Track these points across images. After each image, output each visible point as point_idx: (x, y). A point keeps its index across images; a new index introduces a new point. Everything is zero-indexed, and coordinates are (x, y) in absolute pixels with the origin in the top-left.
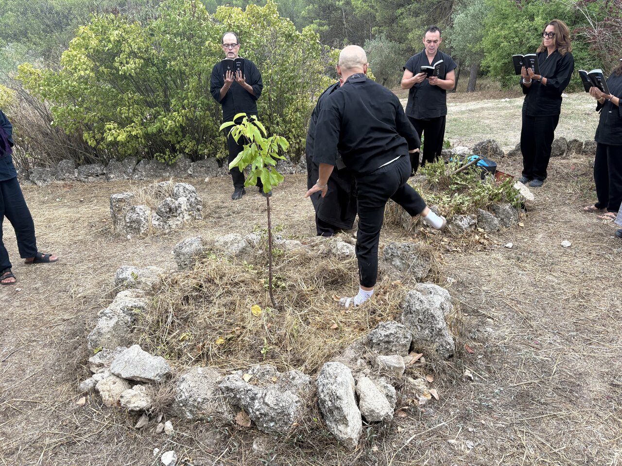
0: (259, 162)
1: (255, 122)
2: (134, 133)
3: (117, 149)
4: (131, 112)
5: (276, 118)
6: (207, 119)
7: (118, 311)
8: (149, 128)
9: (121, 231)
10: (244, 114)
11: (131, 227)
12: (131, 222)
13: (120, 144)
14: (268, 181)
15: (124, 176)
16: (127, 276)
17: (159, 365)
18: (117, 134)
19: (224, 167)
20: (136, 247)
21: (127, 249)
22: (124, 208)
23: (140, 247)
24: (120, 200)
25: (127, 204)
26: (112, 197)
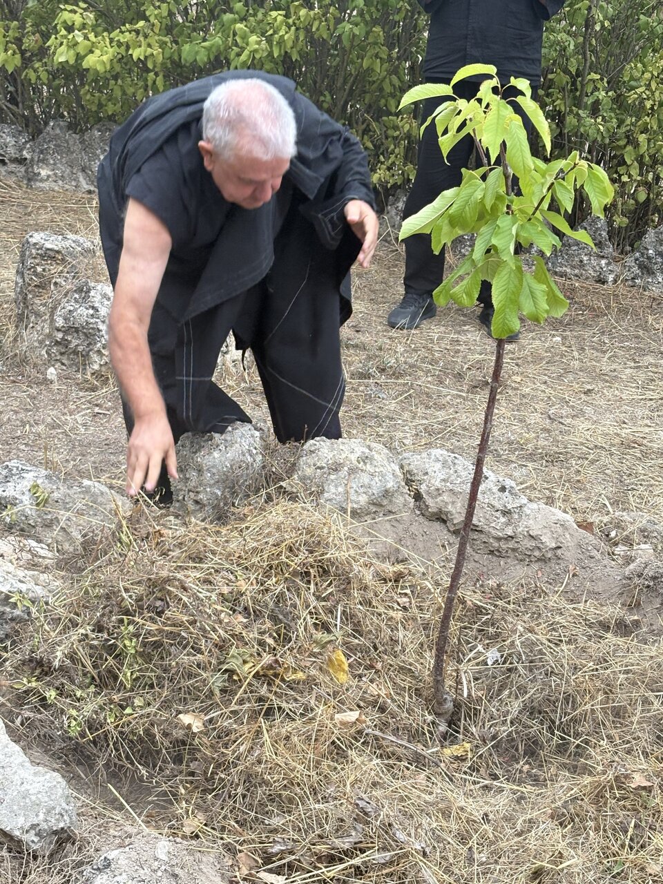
0: (504, 235)
1: (519, 99)
2: (137, 53)
3: (76, 91)
5: (596, 89)
6: (371, 52)
8: (186, 47)
9: (32, 349)
10: (491, 69)
11: (64, 343)
12: (67, 331)
13: (90, 77)
14: (513, 300)
15: (81, 179)
16: (17, 496)
17: (46, 799)
18: (86, 46)
19: (389, 215)
20: (66, 411)
21: (38, 409)
22: (58, 280)
23: (78, 412)
24: (52, 254)
25: (68, 272)
26: (30, 240)
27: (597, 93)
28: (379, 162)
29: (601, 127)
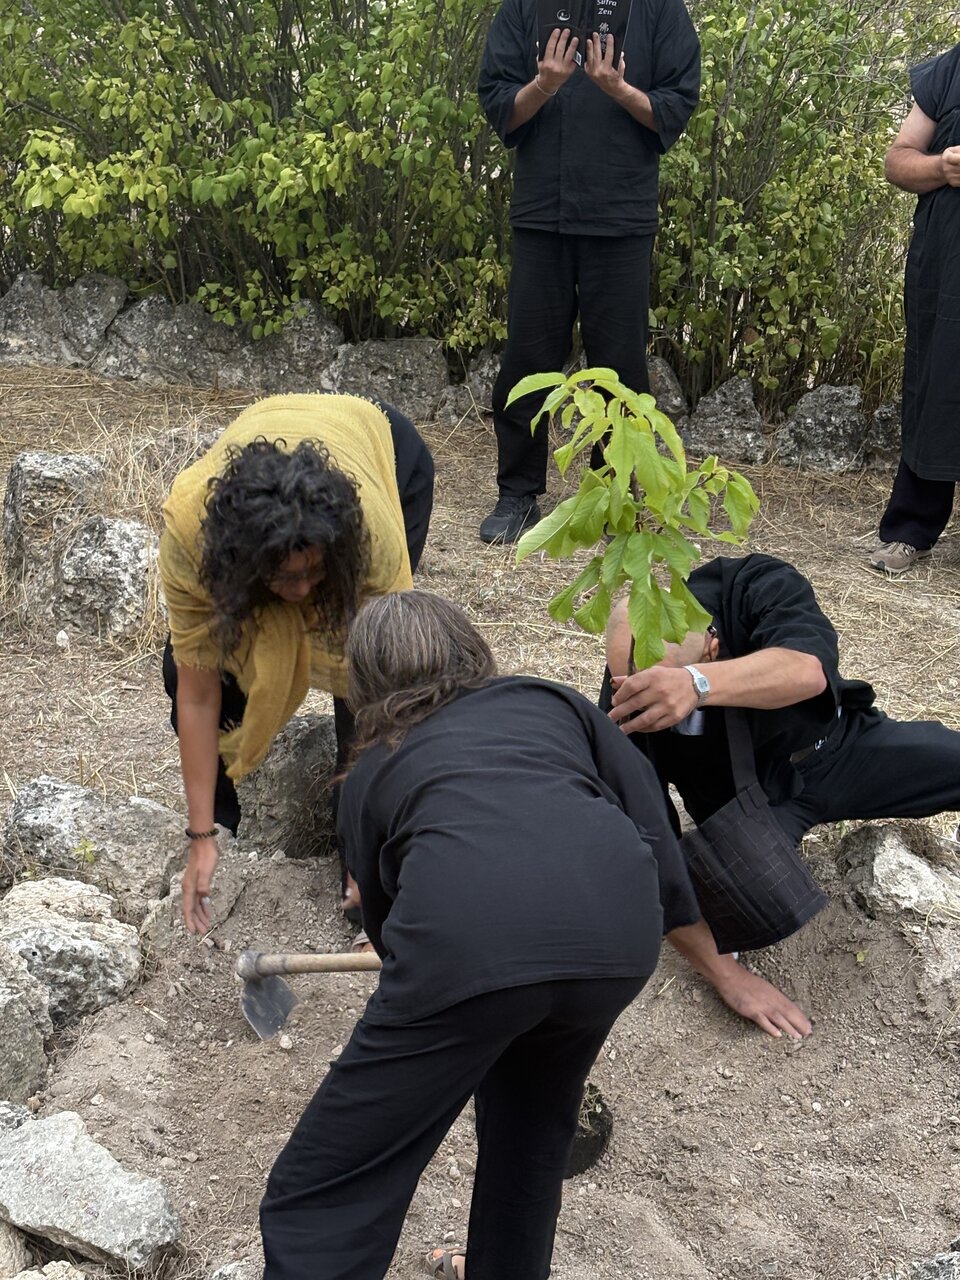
2: (134, 192)
4: (139, 104)
7: (14, 963)
8: (198, 182)
9: (34, 606)
11: (75, 599)
12: (79, 583)
13: (72, 223)
15: (64, 349)
16: (54, 825)
17: (147, 1210)
18: (67, 185)
19: (471, 384)
20: (86, 688)
21: (50, 688)
22: (62, 516)
23: (102, 690)
24: (53, 483)
25: (73, 505)
26: (22, 465)
27: (730, 227)
28: (455, 317)
29: (738, 271)
